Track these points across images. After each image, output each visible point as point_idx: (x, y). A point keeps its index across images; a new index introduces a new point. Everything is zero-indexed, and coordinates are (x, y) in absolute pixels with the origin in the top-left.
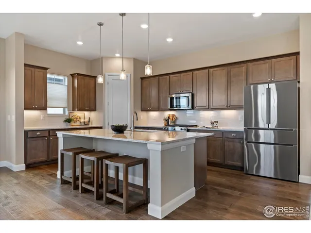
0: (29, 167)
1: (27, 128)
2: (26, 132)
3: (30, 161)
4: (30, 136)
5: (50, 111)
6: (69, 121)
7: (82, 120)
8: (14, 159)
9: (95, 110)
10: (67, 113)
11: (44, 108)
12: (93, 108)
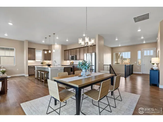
0: (29, 75)
1: (29, 65)
2: (29, 66)
3: (30, 74)
4: (29, 67)
5: (36, 60)
6: (42, 63)
7: (47, 63)
8: (25, 73)
9: (50, 60)
10: (42, 61)
11: (34, 60)
12: (50, 59)
